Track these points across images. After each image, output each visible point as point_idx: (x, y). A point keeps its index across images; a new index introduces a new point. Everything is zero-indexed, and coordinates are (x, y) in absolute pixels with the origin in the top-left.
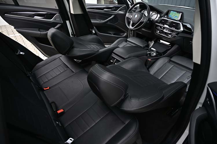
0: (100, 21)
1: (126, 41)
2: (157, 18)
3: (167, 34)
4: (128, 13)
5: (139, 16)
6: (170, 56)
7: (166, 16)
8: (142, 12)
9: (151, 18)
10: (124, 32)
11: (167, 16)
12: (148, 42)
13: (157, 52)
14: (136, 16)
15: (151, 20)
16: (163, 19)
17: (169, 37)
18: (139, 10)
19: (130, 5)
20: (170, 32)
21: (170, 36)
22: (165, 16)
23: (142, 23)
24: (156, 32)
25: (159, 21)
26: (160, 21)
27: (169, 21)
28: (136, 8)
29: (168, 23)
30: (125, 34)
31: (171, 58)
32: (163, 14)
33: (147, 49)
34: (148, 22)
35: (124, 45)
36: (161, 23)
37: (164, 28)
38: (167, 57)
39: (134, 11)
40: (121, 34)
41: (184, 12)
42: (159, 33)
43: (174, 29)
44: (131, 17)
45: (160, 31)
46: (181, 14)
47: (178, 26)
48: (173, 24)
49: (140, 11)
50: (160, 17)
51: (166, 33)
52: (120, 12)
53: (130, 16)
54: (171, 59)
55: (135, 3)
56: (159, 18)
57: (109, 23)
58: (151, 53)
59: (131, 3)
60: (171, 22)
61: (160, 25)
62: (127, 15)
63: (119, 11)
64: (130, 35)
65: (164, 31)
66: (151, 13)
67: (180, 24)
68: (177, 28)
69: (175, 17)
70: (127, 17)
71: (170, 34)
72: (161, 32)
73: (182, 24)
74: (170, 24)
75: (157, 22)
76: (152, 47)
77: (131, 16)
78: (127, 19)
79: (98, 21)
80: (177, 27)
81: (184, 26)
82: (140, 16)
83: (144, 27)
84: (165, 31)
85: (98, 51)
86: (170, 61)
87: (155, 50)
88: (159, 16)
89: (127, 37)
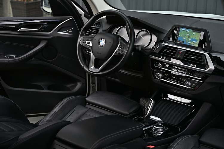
0: (10, 57)
1: (85, 103)
2: (152, 45)
3: (181, 81)
4: (82, 35)
5: (110, 41)
6: (198, 131)
7: (171, 39)
8: (115, 32)
9: (138, 46)
10: (75, 81)
11: (173, 39)
12: (139, 102)
13: (164, 125)
14: (103, 42)
15: (140, 49)
16: (166, 45)
17: (187, 85)
18: (105, 27)
19: (83, 17)
20: (187, 74)
21: (189, 83)
22: (169, 39)
23: (118, 57)
24: (154, 76)
25: (157, 52)
26: (160, 52)
27: (181, 51)
28: (99, 24)
29: (179, 56)
30: (79, 86)
31: (201, 135)
32: (165, 35)
33: (141, 120)
34: (132, 54)
35: (79, 114)
36: (164, 56)
37: (171, 66)
38: (190, 136)
39: (96, 31)
40: (69, 86)
41: (208, 29)
42: (162, 78)
43: (194, 67)
44: (91, 44)
45: (163, 74)
46: (203, 33)
47: (201, 59)
48: (189, 56)
49: (110, 31)
50: (159, 41)
51: (178, 78)
52: (60, 33)
53: (89, 43)
54: (200, 139)
55: (95, 13)
56: (156, 44)
57: (34, 61)
58: (151, 129)
59: (84, 11)
60: (186, 53)
61: (161, 59)
62: (80, 40)
63: (59, 31)
64: (91, 85)
65: (172, 72)
66: (136, 32)
67: (205, 55)
68: (201, 65)
69: (191, 41)
70: (80, 45)
71: (188, 79)
72: (166, 74)
73: (210, 55)
74: (184, 58)
75: (152, 52)
76: (151, 114)
77: (91, 42)
78: (82, 51)
79: (4, 57)
80: (201, 62)
81: (214, 59)
82: (112, 42)
83: (125, 66)
84: (174, 72)
85: (16, 138)
86: (200, 143)
87: (159, 119)
88: (155, 38)
89: (83, 92)
